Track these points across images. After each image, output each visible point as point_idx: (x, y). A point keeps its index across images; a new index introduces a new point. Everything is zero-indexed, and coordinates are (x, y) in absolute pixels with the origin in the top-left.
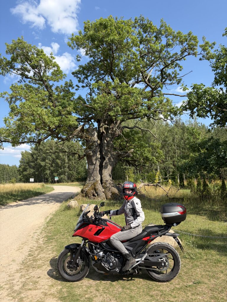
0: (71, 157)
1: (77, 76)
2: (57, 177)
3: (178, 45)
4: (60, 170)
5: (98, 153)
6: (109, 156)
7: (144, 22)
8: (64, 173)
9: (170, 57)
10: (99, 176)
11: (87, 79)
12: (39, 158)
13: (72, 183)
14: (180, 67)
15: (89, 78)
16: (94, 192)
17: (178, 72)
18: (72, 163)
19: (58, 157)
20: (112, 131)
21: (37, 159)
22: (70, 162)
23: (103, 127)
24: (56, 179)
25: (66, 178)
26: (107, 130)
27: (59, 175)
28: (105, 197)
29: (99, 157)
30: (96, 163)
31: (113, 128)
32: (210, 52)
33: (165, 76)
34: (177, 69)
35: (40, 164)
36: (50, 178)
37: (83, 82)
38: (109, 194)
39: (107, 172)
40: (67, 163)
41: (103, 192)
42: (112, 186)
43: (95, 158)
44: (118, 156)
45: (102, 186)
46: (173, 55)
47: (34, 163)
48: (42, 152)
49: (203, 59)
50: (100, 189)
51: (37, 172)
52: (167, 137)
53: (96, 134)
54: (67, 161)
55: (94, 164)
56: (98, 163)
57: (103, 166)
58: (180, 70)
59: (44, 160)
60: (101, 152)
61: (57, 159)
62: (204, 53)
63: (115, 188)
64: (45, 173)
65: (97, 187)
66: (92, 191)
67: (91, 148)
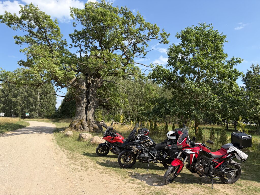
0: (43, 96)
1: (72, 38)
2: (29, 113)
3: (147, 30)
4: (32, 107)
5: (85, 99)
6: (93, 101)
7: (126, 11)
8: (35, 110)
9: (141, 37)
10: (85, 115)
11: (79, 41)
12: (10, 94)
13: (43, 120)
14: (147, 45)
15: (81, 41)
16: (81, 127)
17: (145, 47)
18: (44, 101)
19: (30, 95)
20: (96, 83)
21: (8, 95)
22: (42, 101)
23: (90, 79)
24: (27, 115)
25: (37, 114)
26: (93, 82)
27: (30, 111)
28: (89, 130)
29: (86, 101)
30: (83, 106)
31: (97, 81)
32: (166, 39)
33: (136, 49)
34: (145, 45)
35: (11, 100)
36: (20, 114)
37: (76, 43)
38: (92, 128)
39: (90, 113)
40: (39, 102)
41: (87, 127)
42: (94, 123)
43: (83, 102)
44: (100, 102)
45: (87, 123)
46: (143, 36)
47: (5, 99)
48: (14, 89)
49: (162, 43)
50: (86, 125)
51: (7, 107)
52: (130, 89)
53: (85, 84)
54: (39, 99)
55: (82, 106)
56: (85, 106)
57: (88, 108)
58: (147, 47)
59: (15, 96)
60: (87, 98)
61: (29, 97)
62: (162, 39)
63: (96, 125)
64: (16, 108)
65: (83, 123)
66: (80, 125)
67: (81, 95)
